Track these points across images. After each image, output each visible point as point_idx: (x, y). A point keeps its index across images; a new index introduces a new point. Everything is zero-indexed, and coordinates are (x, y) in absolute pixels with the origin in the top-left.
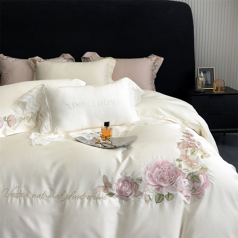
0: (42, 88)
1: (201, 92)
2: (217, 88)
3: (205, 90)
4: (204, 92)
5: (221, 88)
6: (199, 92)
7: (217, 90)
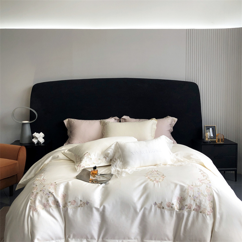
0: (116, 144)
1: (208, 143)
2: (219, 140)
3: (211, 141)
4: (210, 143)
5: (222, 139)
6: (206, 142)
7: (219, 141)
